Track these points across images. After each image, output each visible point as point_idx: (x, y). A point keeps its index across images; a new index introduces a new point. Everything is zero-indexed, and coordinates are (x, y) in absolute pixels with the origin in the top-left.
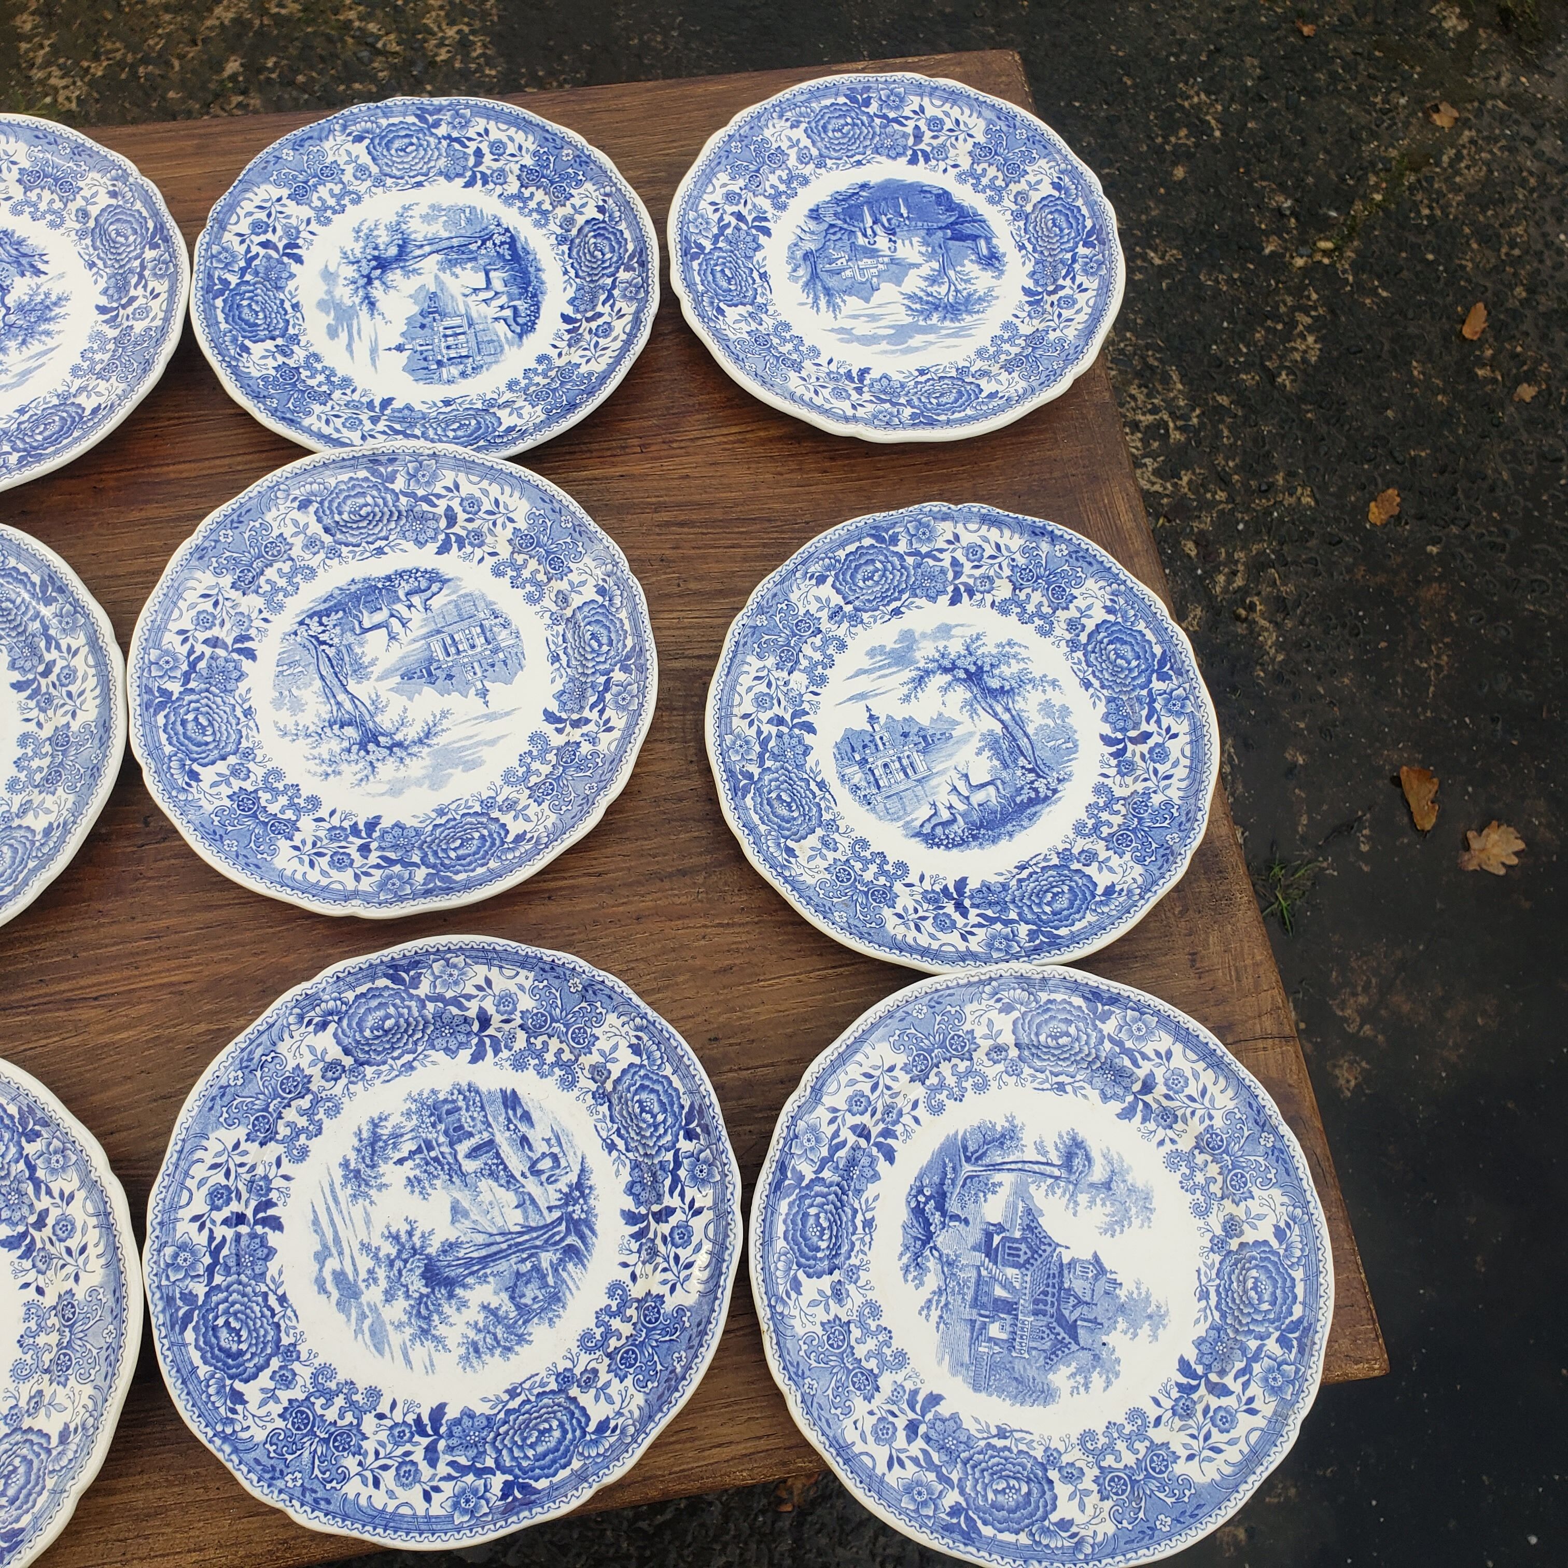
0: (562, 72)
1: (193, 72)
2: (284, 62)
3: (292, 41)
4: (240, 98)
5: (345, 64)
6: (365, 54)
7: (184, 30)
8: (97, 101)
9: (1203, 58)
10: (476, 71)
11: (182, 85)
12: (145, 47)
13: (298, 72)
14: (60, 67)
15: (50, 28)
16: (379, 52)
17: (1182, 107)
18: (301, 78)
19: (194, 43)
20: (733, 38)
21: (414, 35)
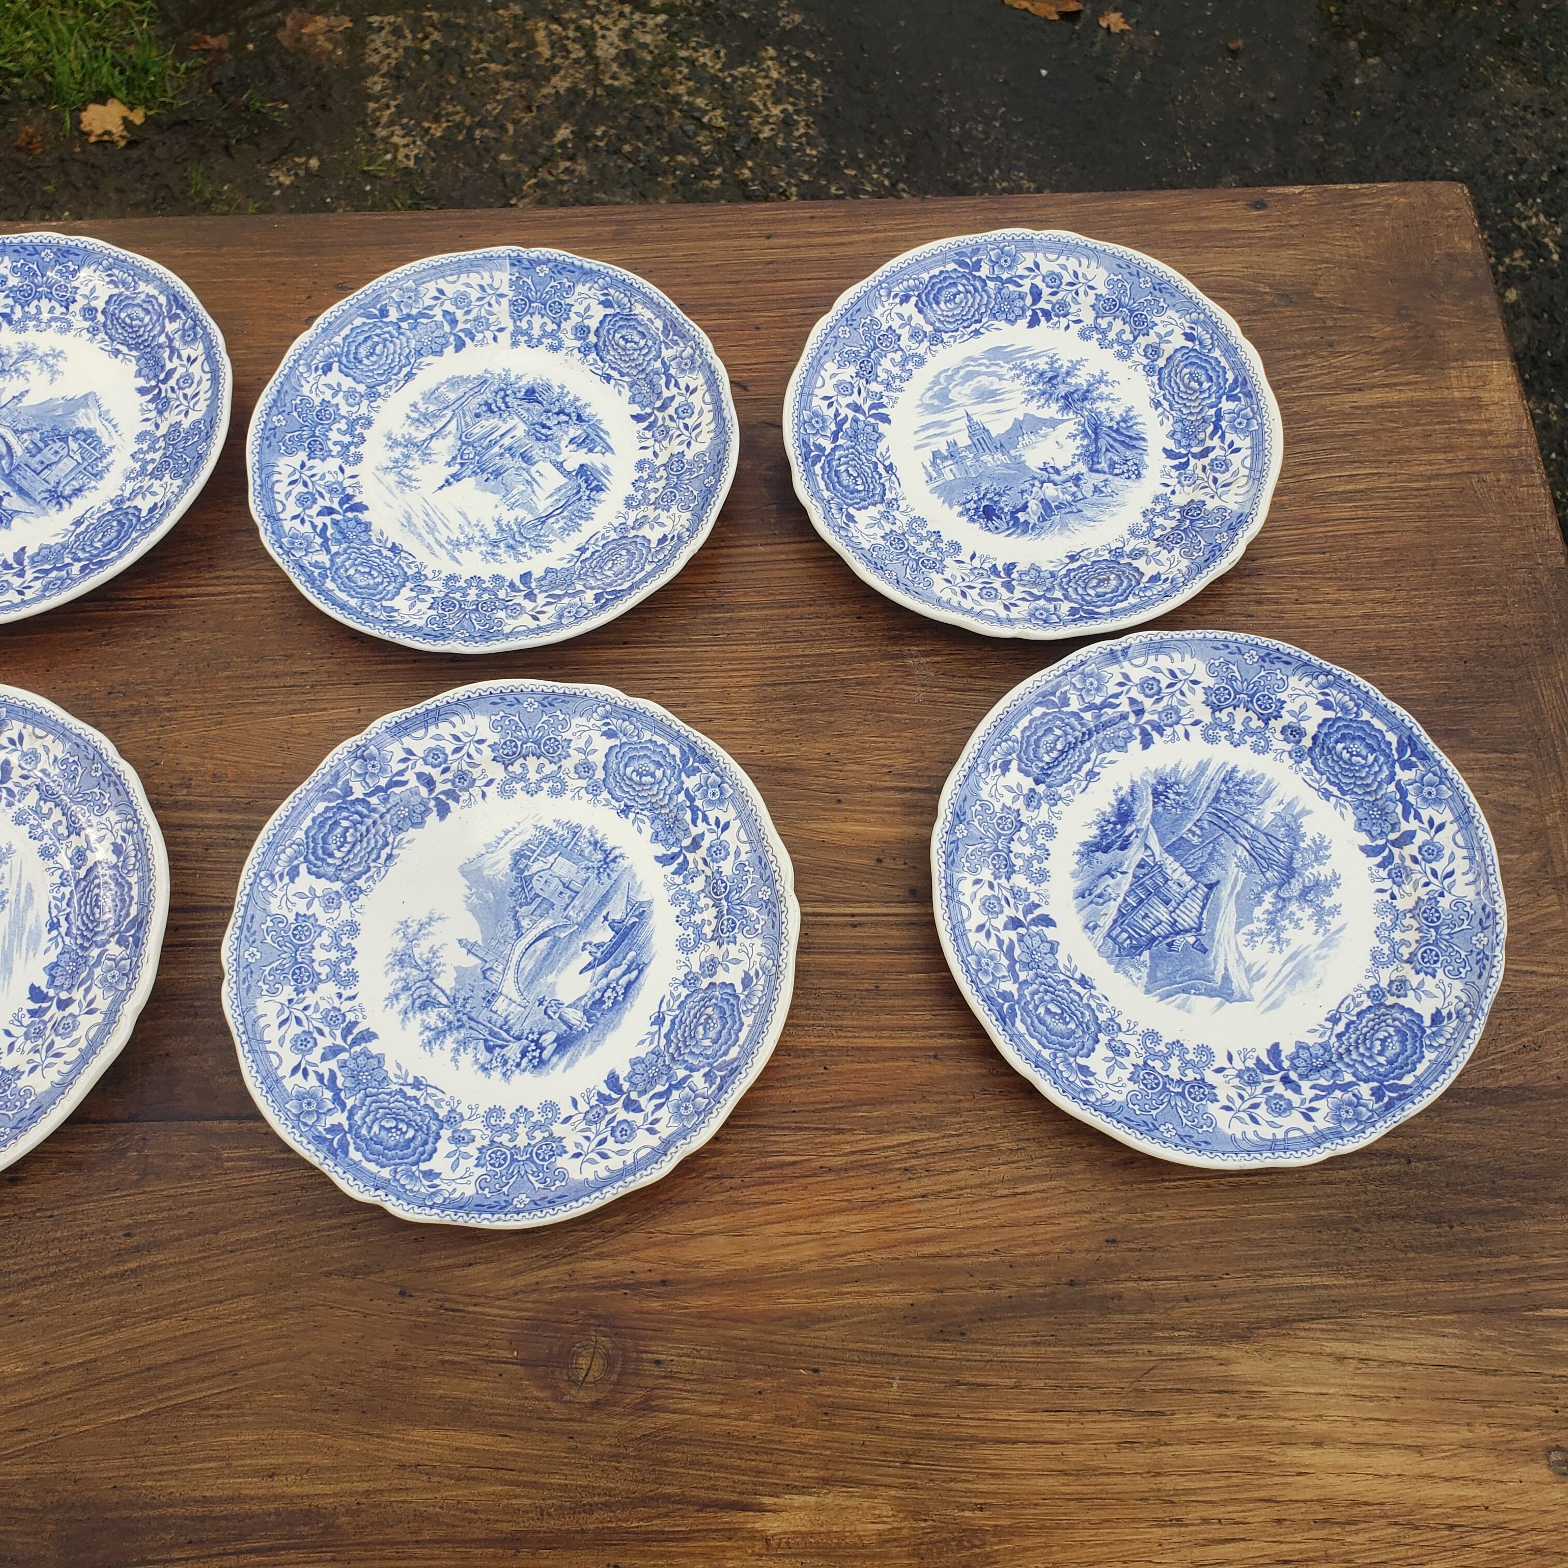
0: (882, 156)
1: (525, 136)
2: (613, 131)
3: (621, 112)
4: (568, 164)
5: (670, 135)
6: (690, 128)
7: (522, 97)
8: (433, 160)
9: (1545, 178)
10: (797, 150)
11: (513, 149)
12: (483, 111)
13: (625, 141)
14: (403, 127)
15: (397, 89)
16: (703, 126)
17: (1519, 228)
18: (627, 148)
19: (529, 109)
20: (1056, 131)
21: (739, 111)
